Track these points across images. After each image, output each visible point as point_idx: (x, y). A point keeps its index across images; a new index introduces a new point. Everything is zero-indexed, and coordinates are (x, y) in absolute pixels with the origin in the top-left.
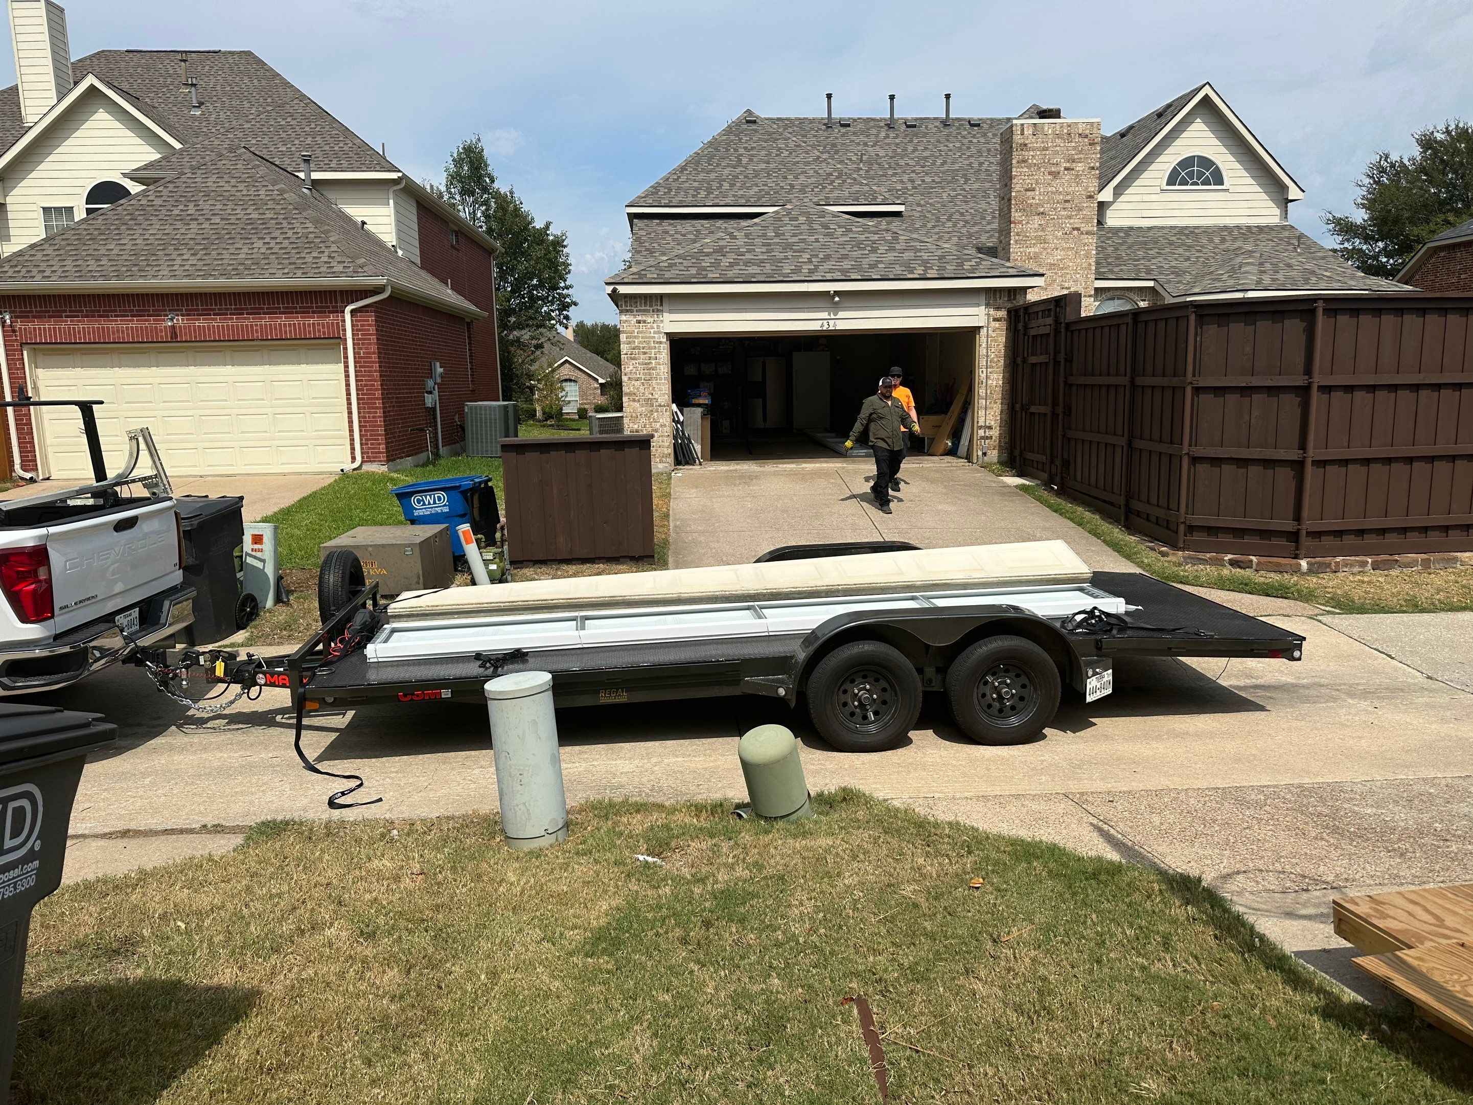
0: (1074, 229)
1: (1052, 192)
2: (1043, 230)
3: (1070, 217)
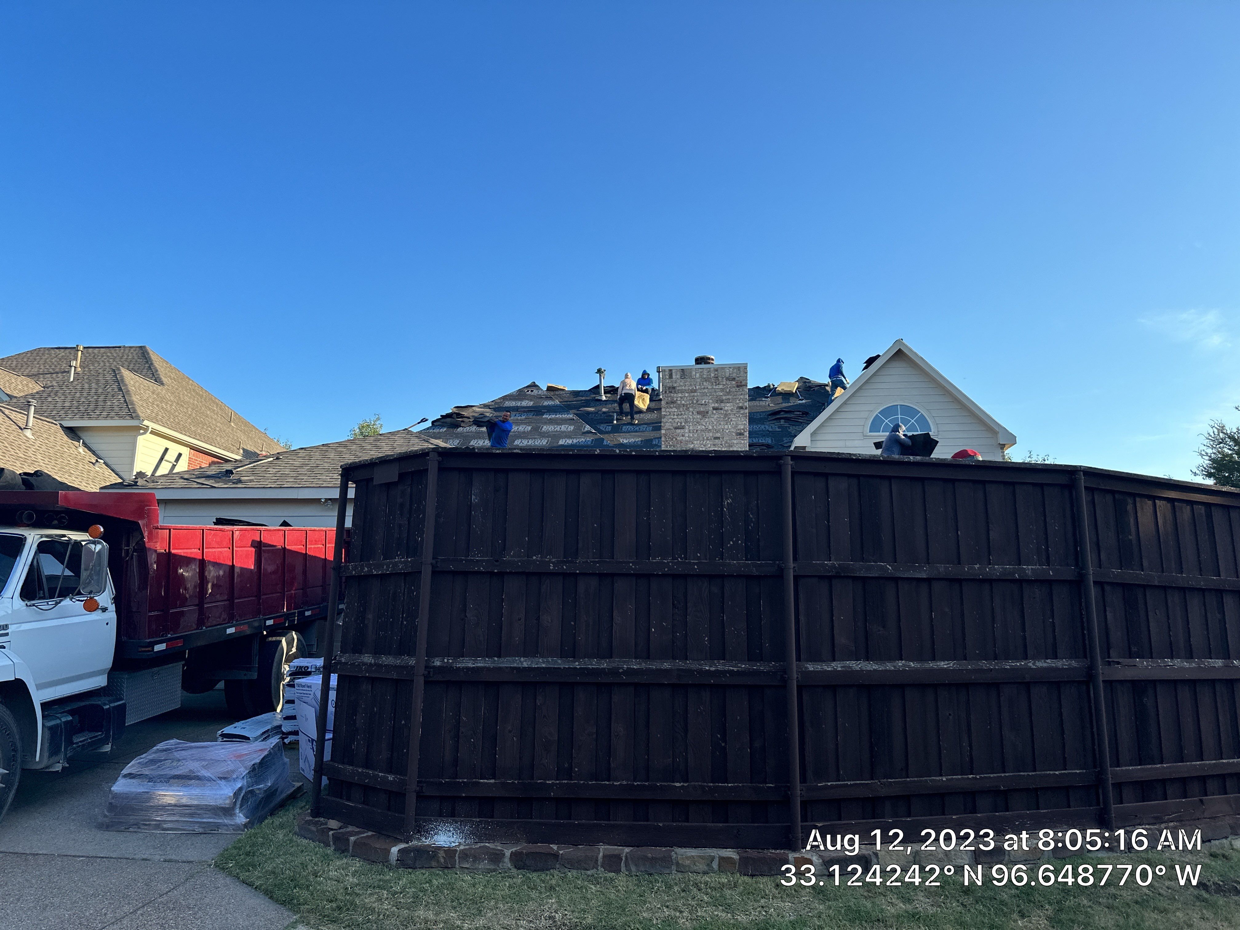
1: (702, 430)
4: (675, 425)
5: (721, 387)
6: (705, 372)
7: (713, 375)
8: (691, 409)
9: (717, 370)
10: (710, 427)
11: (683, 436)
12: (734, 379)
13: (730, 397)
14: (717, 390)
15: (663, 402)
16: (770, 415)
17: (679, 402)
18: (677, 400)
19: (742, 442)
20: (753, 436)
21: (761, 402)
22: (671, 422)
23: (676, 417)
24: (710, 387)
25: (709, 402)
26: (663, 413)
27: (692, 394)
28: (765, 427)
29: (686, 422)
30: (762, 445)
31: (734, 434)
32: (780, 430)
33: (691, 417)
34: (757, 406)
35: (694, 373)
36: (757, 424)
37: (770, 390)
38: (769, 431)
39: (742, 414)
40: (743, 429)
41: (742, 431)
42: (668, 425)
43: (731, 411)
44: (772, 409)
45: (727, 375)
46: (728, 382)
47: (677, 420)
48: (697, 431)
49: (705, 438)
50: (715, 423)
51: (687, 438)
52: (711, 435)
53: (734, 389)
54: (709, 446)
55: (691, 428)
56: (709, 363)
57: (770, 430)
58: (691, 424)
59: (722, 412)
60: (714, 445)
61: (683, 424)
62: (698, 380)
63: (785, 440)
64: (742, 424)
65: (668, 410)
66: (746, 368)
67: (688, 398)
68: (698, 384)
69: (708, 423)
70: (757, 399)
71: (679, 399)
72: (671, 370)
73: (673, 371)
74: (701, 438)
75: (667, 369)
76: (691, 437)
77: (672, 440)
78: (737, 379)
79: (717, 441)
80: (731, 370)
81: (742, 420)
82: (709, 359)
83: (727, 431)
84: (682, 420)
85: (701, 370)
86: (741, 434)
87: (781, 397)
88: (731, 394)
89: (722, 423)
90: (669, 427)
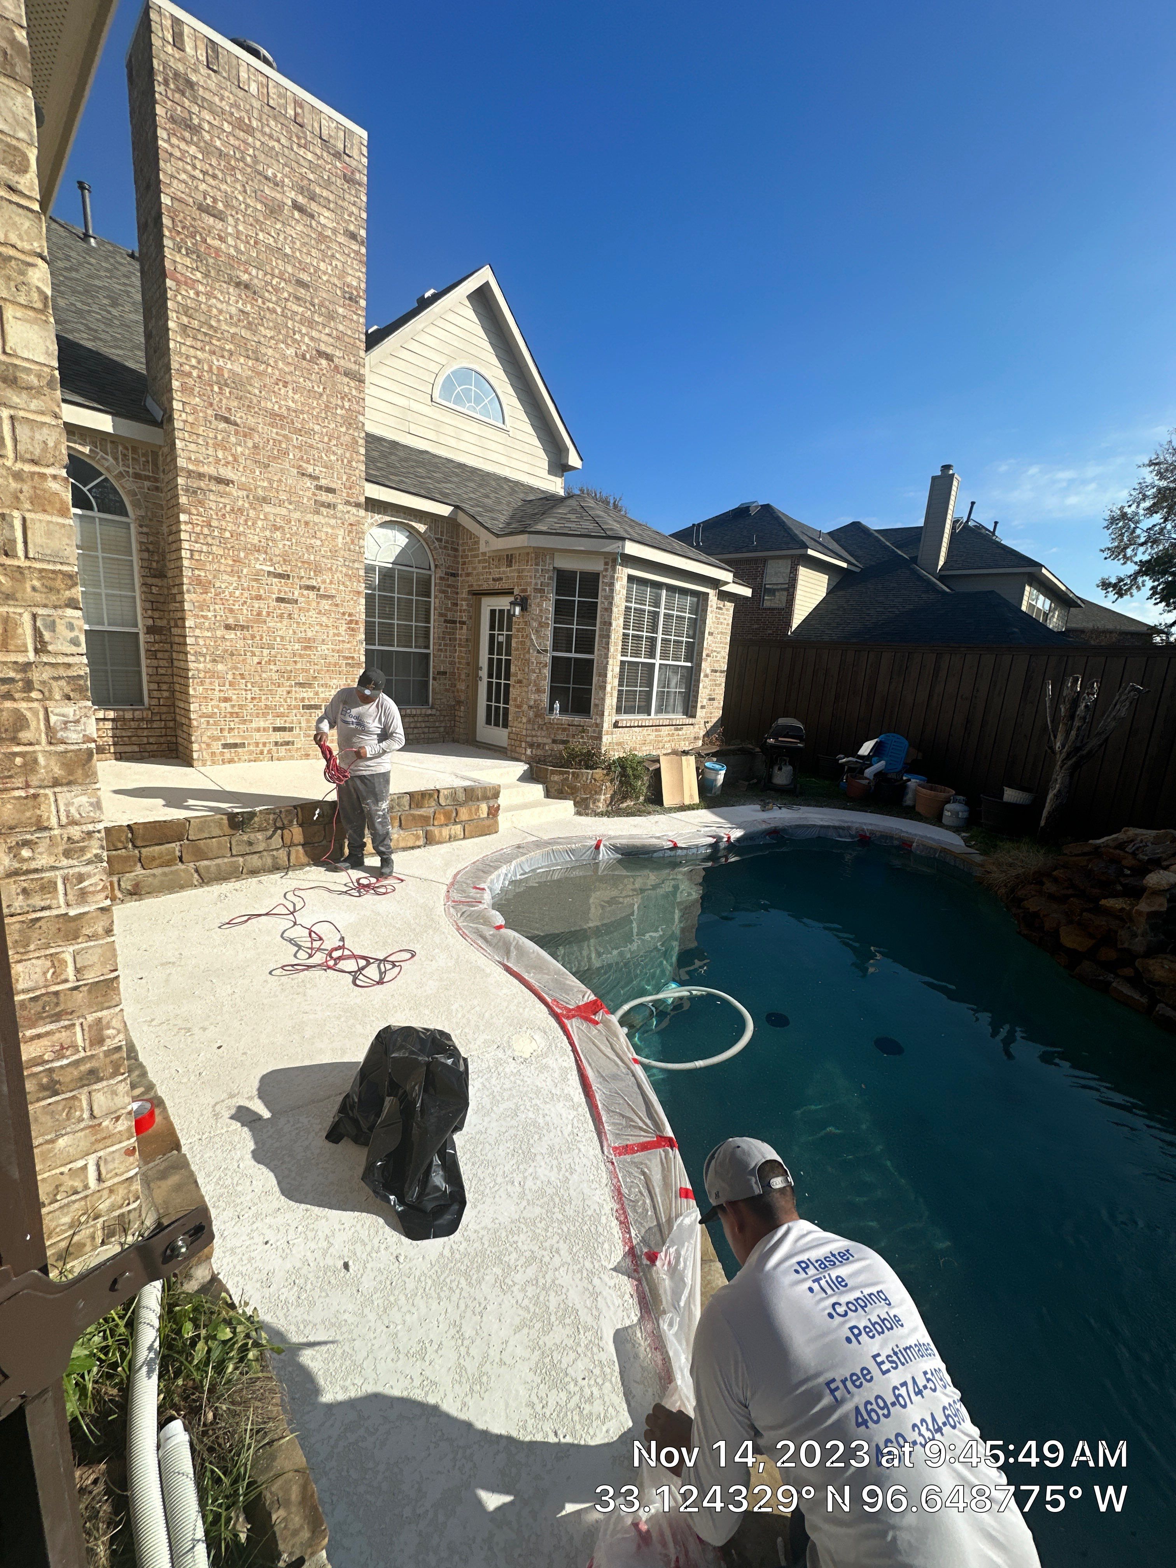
0: (321, 354)
1: (268, 246)
2: (250, 326)
3: (311, 324)
4: (198, 197)
5: (310, 156)
6: (273, 91)
7: (291, 111)
8: (239, 176)
9: (301, 106)
10: (288, 251)
11: (221, 239)
12: (338, 156)
13: (331, 196)
14: (302, 161)
17: (207, 136)
18: (200, 126)
19: (355, 317)
22: (185, 182)
23: (199, 174)
24: (283, 141)
25: (283, 182)
26: (162, 143)
27: (242, 134)
29: (228, 204)
31: (338, 291)
33: (241, 198)
35: (246, 74)
39: (353, 250)
40: (356, 289)
41: (355, 293)
42: (177, 188)
43: (333, 233)
45: (325, 134)
46: (325, 155)
47: (204, 186)
48: (256, 243)
49: (277, 272)
50: (298, 243)
51: (232, 253)
52: (290, 269)
53: (339, 181)
55: (241, 228)
58: (240, 217)
59: (314, 224)
60: (298, 298)
61: (221, 206)
62: (257, 104)
64: (354, 277)
65: (175, 141)
67: (231, 140)
68: (256, 113)
69: (282, 236)
71: (206, 126)
72: (178, 23)
73: (186, 30)
76: (242, 253)
77: (194, 237)
78: (346, 158)
81: (355, 266)
83: (324, 278)
84: (218, 194)
85: (264, 80)
86: (351, 298)
88: (333, 188)
89: (314, 252)
90: (183, 196)
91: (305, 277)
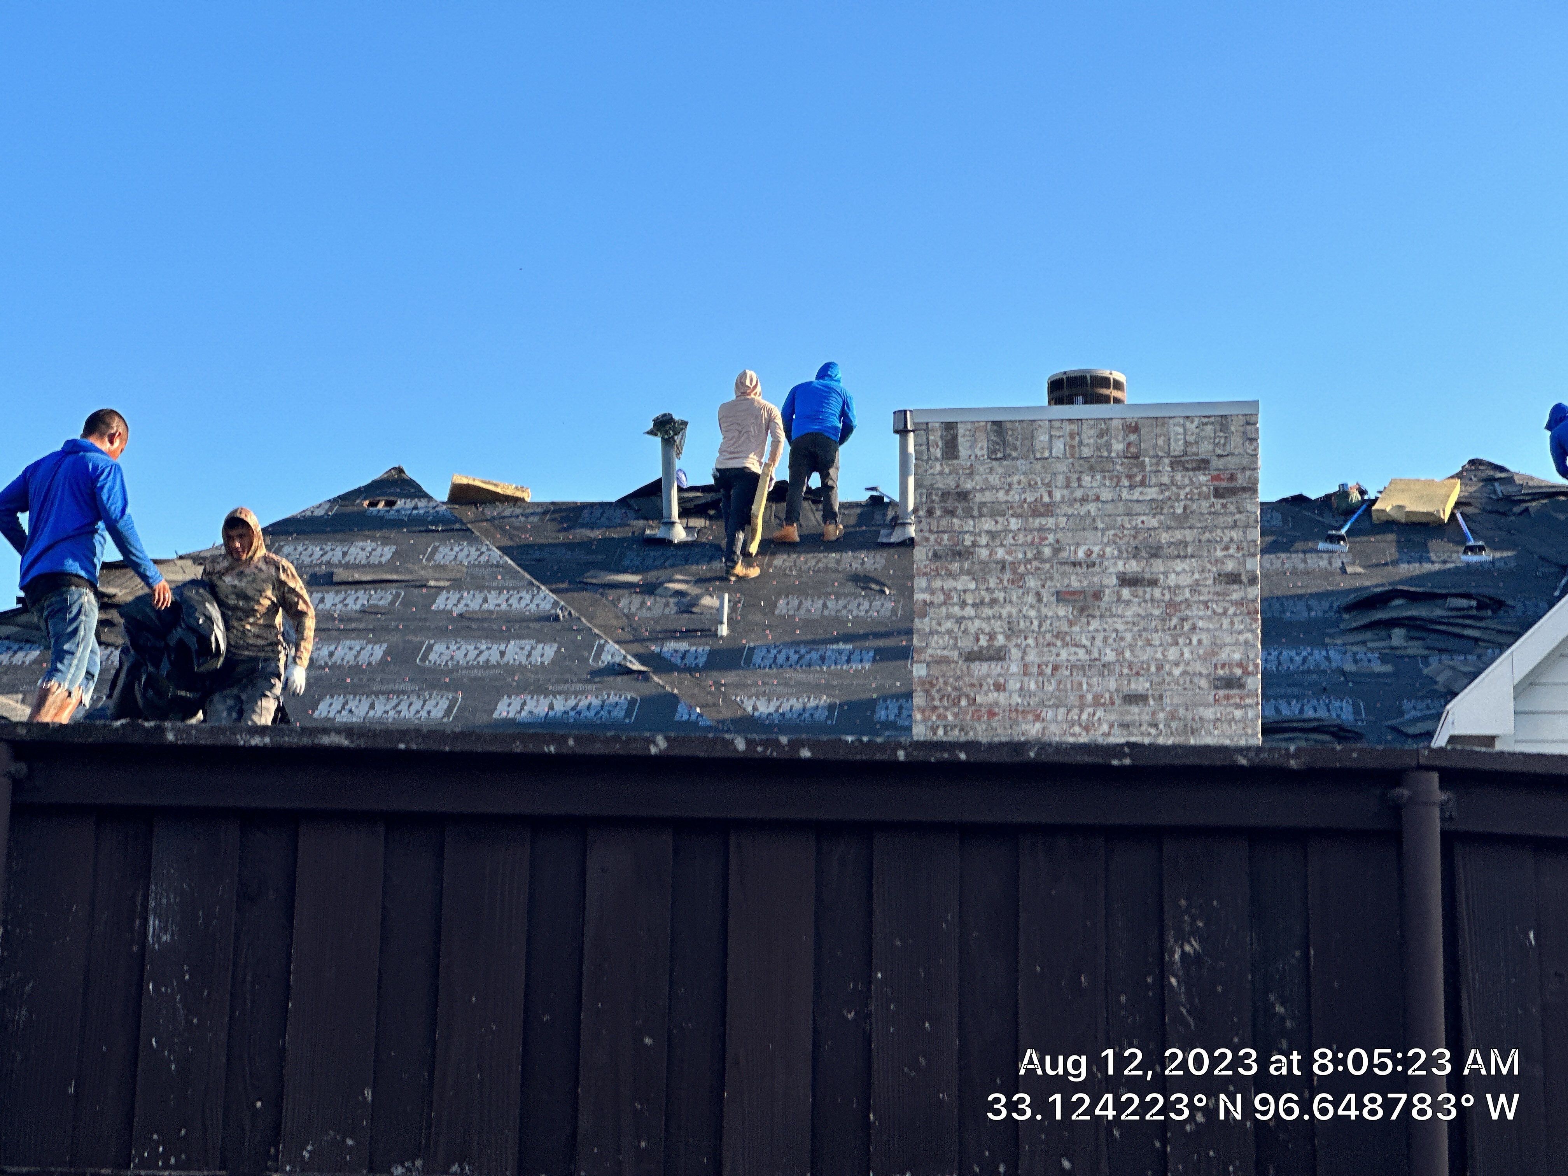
4: (966, 644)
5: (1152, 493)
6: (1089, 436)
7: (1118, 446)
8: (1032, 583)
9: (1135, 429)
10: (1110, 656)
11: (999, 687)
12: (1203, 465)
13: (1189, 535)
14: (1137, 508)
15: (920, 554)
16: (1348, 608)
17: (984, 553)
18: (974, 544)
19: (1238, 714)
20: (1282, 691)
21: (1311, 559)
22: (949, 632)
23: (970, 611)
24: (1106, 495)
25: (1102, 556)
26: (919, 597)
27: (1037, 522)
28: (1327, 658)
29: (1012, 631)
30: (1316, 730)
31: (1204, 683)
32: (1388, 668)
33: (1033, 613)
34: (1295, 572)
35: (1045, 438)
36: (1295, 643)
37: (1350, 511)
38: (1343, 673)
39: (1236, 603)
40: (1240, 665)
41: (1238, 672)
42: (937, 646)
43: (1193, 591)
44: (1357, 583)
45: (1177, 448)
46: (1178, 477)
47: (977, 623)
48: (1055, 668)
49: (1089, 697)
50: (1128, 637)
51: (1017, 699)
52: (1112, 684)
53: (1205, 504)
54: (1105, 728)
55: (1031, 657)
56: (1105, 400)
57: (1349, 667)
58: (1031, 641)
59: (1157, 593)
60: (1125, 726)
61: (1000, 640)
62: (1062, 467)
63: (1411, 709)
64: (1237, 643)
65: (937, 584)
66: (1250, 421)
67: (1021, 538)
68: (1061, 480)
69: (1099, 638)
70: (1298, 545)
71: (984, 540)
72: (950, 427)
73: (961, 430)
74: (1073, 699)
75: (935, 422)
76: (1031, 694)
77: (956, 703)
78: (1216, 463)
79: (1135, 709)
80: (1192, 427)
81: (1238, 626)
82: (1105, 382)
83: (1177, 672)
84: (997, 625)
85: (1074, 427)
86: (1231, 683)
87: (1391, 537)
88: (1193, 521)
89: (1156, 639)
90: (945, 653)
91: (1140, 686)
